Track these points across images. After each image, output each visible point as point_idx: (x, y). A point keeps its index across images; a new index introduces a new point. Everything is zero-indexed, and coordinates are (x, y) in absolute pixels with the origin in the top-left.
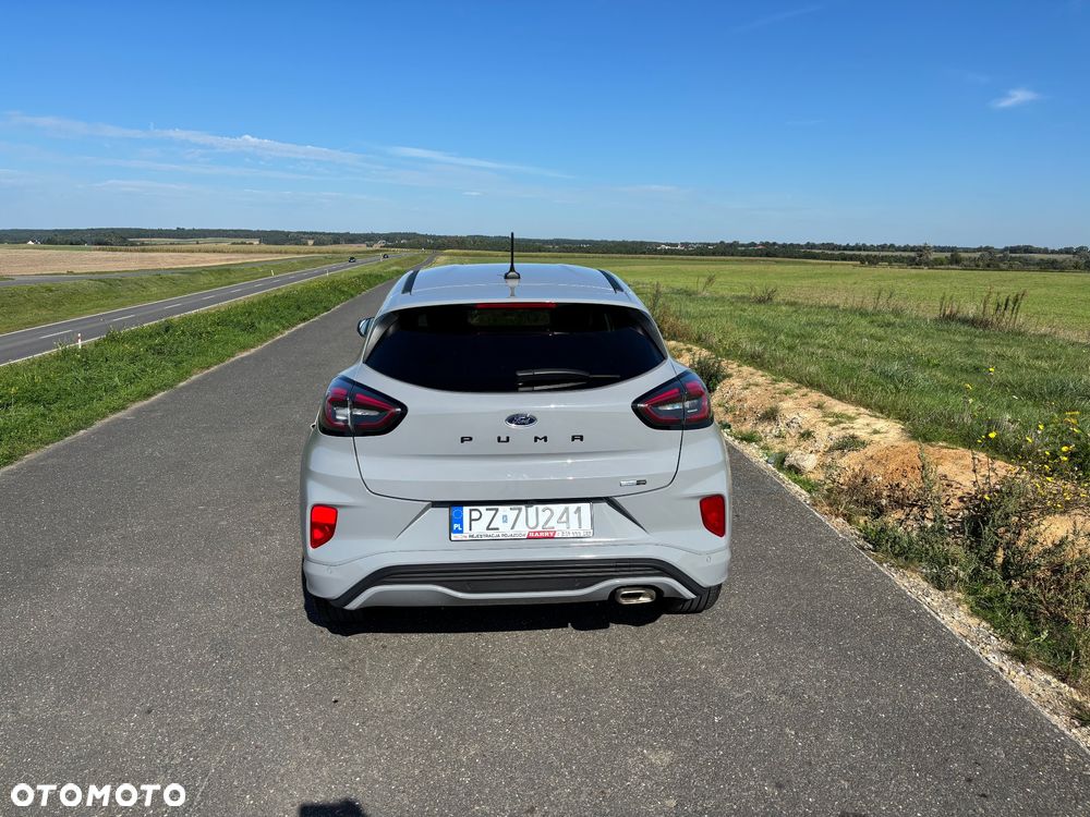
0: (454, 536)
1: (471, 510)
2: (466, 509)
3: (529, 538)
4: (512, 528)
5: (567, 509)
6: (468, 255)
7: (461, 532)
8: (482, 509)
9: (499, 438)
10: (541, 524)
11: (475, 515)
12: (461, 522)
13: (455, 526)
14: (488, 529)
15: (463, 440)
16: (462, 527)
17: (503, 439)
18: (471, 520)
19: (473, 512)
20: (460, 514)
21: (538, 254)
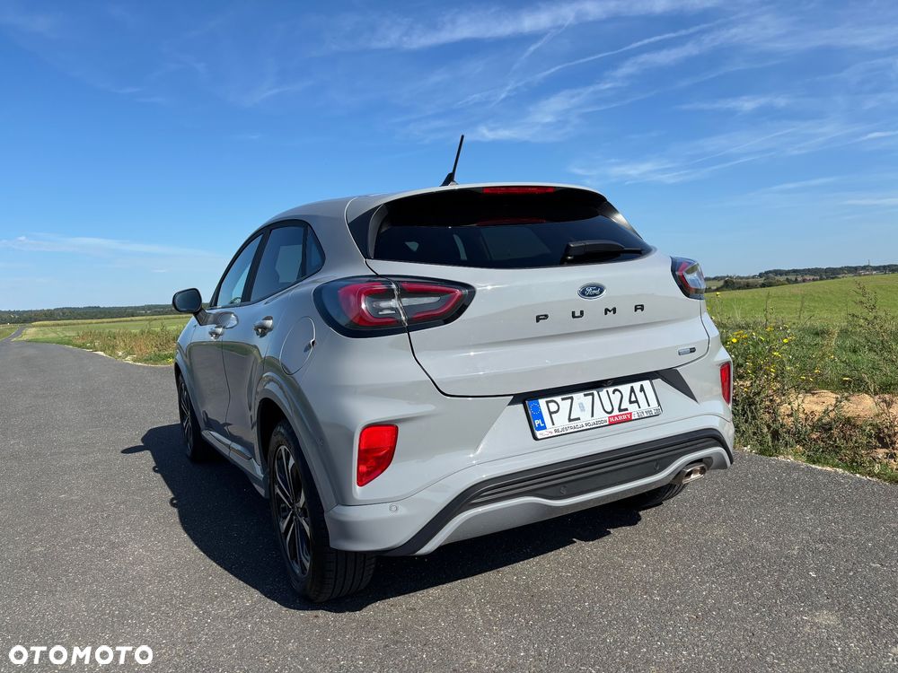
0: (539, 434)
1: (547, 402)
2: (542, 402)
3: (611, 424)
4: (593, 416)
5: (632, 389)
6: (58, 325)
7: (545, 428)
8: (558, 399)
9: (573, 313)
10: (616, 407)
11: (553, 407)
12: (540, 417)
13: (537, 422)
14: (570, 420)
15: (538, 319)
16: (543, 422)
17: (577, 314)
18: (551, 413)
19: (550, 404)
20: (538, 408)
21: (133, 318)
